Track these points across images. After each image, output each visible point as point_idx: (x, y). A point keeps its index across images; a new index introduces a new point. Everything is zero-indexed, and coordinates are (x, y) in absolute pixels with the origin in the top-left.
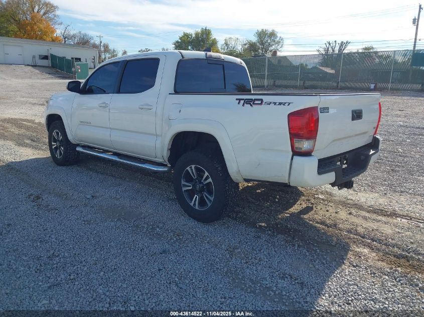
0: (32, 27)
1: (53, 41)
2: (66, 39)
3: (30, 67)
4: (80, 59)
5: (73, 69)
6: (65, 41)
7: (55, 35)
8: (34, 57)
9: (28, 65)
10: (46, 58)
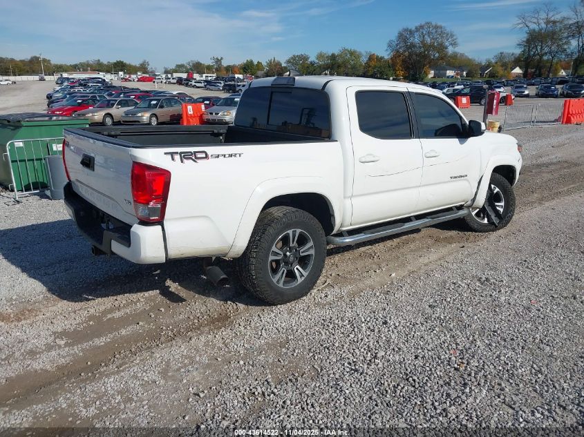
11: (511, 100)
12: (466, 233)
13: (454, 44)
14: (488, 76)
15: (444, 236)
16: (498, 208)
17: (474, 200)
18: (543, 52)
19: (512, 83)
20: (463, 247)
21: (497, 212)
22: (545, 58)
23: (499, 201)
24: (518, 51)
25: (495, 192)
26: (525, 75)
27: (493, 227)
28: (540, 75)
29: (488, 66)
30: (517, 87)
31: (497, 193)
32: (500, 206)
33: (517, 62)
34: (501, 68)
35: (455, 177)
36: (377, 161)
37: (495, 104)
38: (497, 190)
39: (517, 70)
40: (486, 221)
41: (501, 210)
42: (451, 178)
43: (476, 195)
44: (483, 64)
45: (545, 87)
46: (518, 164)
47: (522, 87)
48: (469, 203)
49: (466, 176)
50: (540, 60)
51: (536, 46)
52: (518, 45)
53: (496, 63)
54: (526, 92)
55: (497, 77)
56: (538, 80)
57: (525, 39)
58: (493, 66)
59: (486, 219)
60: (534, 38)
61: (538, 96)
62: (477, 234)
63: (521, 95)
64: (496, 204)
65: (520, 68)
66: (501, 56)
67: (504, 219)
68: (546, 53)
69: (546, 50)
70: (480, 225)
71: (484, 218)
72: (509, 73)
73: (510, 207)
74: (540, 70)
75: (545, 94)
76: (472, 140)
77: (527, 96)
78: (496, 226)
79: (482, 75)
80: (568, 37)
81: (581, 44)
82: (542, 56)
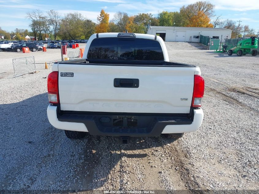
0: (196, 20)
1: (207, 27)
2: (216, 25)
3: (187, 43)
4: (218, 37)
5: (209, 44)
6: (215, 26)
7: (209, 23)
8: (191, 37)
9: (187, 42)
10: (197, 37)
22: (42, 32)
29: (14, 35)
34: (20, 35)
37: (66, 50)
50: (40, 34)
53: (17, 33)
58: (17, 35)
60: (36, 24)
65: (29, 36)
68: (42, 30)
72: (24, 38)
75: (52, 47)
79: (12, 38)
80: (49, 25)
81: (54, 28)
82: (40, 31)
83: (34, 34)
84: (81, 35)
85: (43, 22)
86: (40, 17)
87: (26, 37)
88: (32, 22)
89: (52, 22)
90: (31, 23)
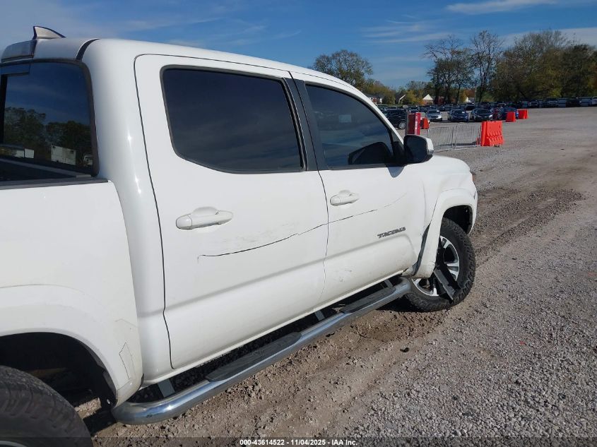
11: (428, 124)
12: (406, 314)
13: (370, 72)
14: (402, 102)
15: (374, 324)
16: (451, 271)
17: (417, 265)
18: (451, 80)
19: (425, 109)
20: (406, 350)
21: (450, 277)
22: (453, 85)
23: (452, 260)
24: (428, 80)
25: (445, 247)
26: (436, 101)
27: (446, 302)
28: (449, 102)
29: (402, 94)
30: (430, 112)
31: (449, 248)
32: (454, 268)
33: (427, 90)
34: (413, 95)
35: (386, 234)
36: (227, 221)
37: (416, 125)
38: (448, 243)
39: (428, 98)
40: (435, 293)
41: (456, 273)
42: (380, 236)
43: (420, 257)
44: (397, 92)
45: (456, 112)
46: (472, 202)
47: (435, 112)
48: (410, 270)
49: (404, 229)
50: (448, 89)
51: (444, 74)
52: (428, 73)
53: (409, 91)
54: (440, 117)
55: (410, 103)
56: (448, 106)
57: (434, 68)
58: (407, 94)
59: (435, 290)
60: (442, 68)
61: (450, 120)
62: (424, 315)
63: (434, 120)
64: (449, 265)
65: (431, 95)
66: (412, 85)
67: (461, 287)
68: (453, 81)
69: (453, 78)
70: (428, 301)
71: (431, 289)
72: (421, 100)
73: (468, 268)
74: (449, 97)
75: (457, 119)
76: (409, 169)
77: (441, 121)
78: (451, 301)
79: (397, 103)
80: (471, 67)
81: (483, 73)
82: (450, 83)
83: (435, 89)
84: (552, 86)
85: (459, 63)
86: (453, 52)
87: (425, 98)
88: (435, 64)
89: (479, 59)
90: (433, 66)
